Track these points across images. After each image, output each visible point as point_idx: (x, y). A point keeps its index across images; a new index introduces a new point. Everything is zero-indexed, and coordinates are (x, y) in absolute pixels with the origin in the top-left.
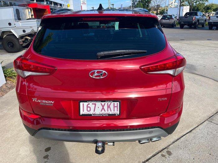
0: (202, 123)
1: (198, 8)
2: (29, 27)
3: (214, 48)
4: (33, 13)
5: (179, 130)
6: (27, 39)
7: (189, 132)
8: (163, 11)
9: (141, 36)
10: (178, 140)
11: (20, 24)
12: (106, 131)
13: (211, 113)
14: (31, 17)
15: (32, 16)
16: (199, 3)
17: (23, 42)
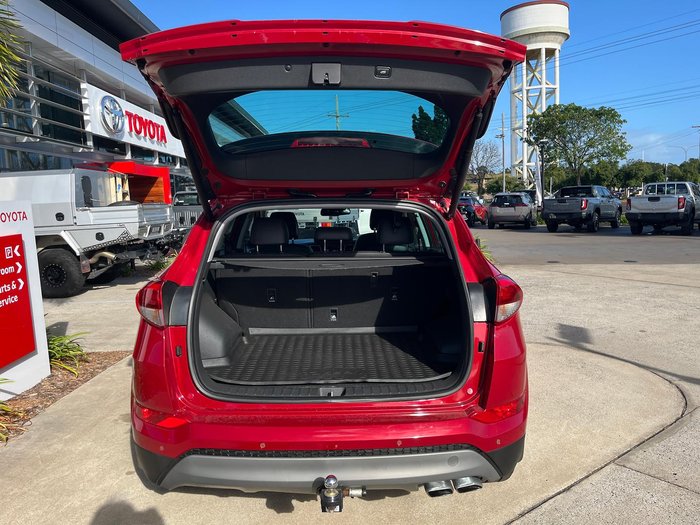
0: (598, 470)
1: (598, 174)
2: (115, 226)
3: (643, 285)
4: (127, 188)
5: (537, 487)
6: (104, 259)
7: (564, 491)
8: (497, 182)
9: (428, 245)
10: (533, 509)
11: (90, 217)
12: (346, 456)
13: (624, 444)
14: (120, 199)
15: (124, 195)
16: (599, 162)
17: (92, 266)
